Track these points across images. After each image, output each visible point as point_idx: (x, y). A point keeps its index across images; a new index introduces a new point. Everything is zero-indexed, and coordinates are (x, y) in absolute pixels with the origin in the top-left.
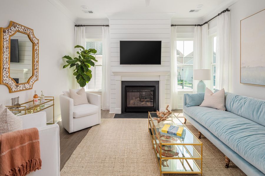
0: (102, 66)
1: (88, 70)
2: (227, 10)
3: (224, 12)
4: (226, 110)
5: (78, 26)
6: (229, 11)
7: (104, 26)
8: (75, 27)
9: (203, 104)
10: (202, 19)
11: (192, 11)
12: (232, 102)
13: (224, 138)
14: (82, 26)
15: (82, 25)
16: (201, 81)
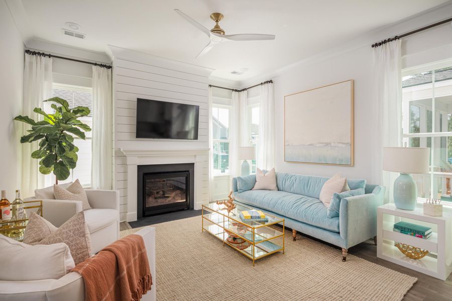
0: (91, 140)
1: (72, 147)
2: (271, 82)
3: (267, 82)
4: (278, 190)
5: (34, 53)
6: (272, 82)
7: (96, 64)
8: (26, 54)
9: (255, 188)
10: (239, 83)
11: (234, 73)
12: (284, 181)
13: (292, 213)
14: (44, 55)
15: (45, 53)
16: (245, 161)
